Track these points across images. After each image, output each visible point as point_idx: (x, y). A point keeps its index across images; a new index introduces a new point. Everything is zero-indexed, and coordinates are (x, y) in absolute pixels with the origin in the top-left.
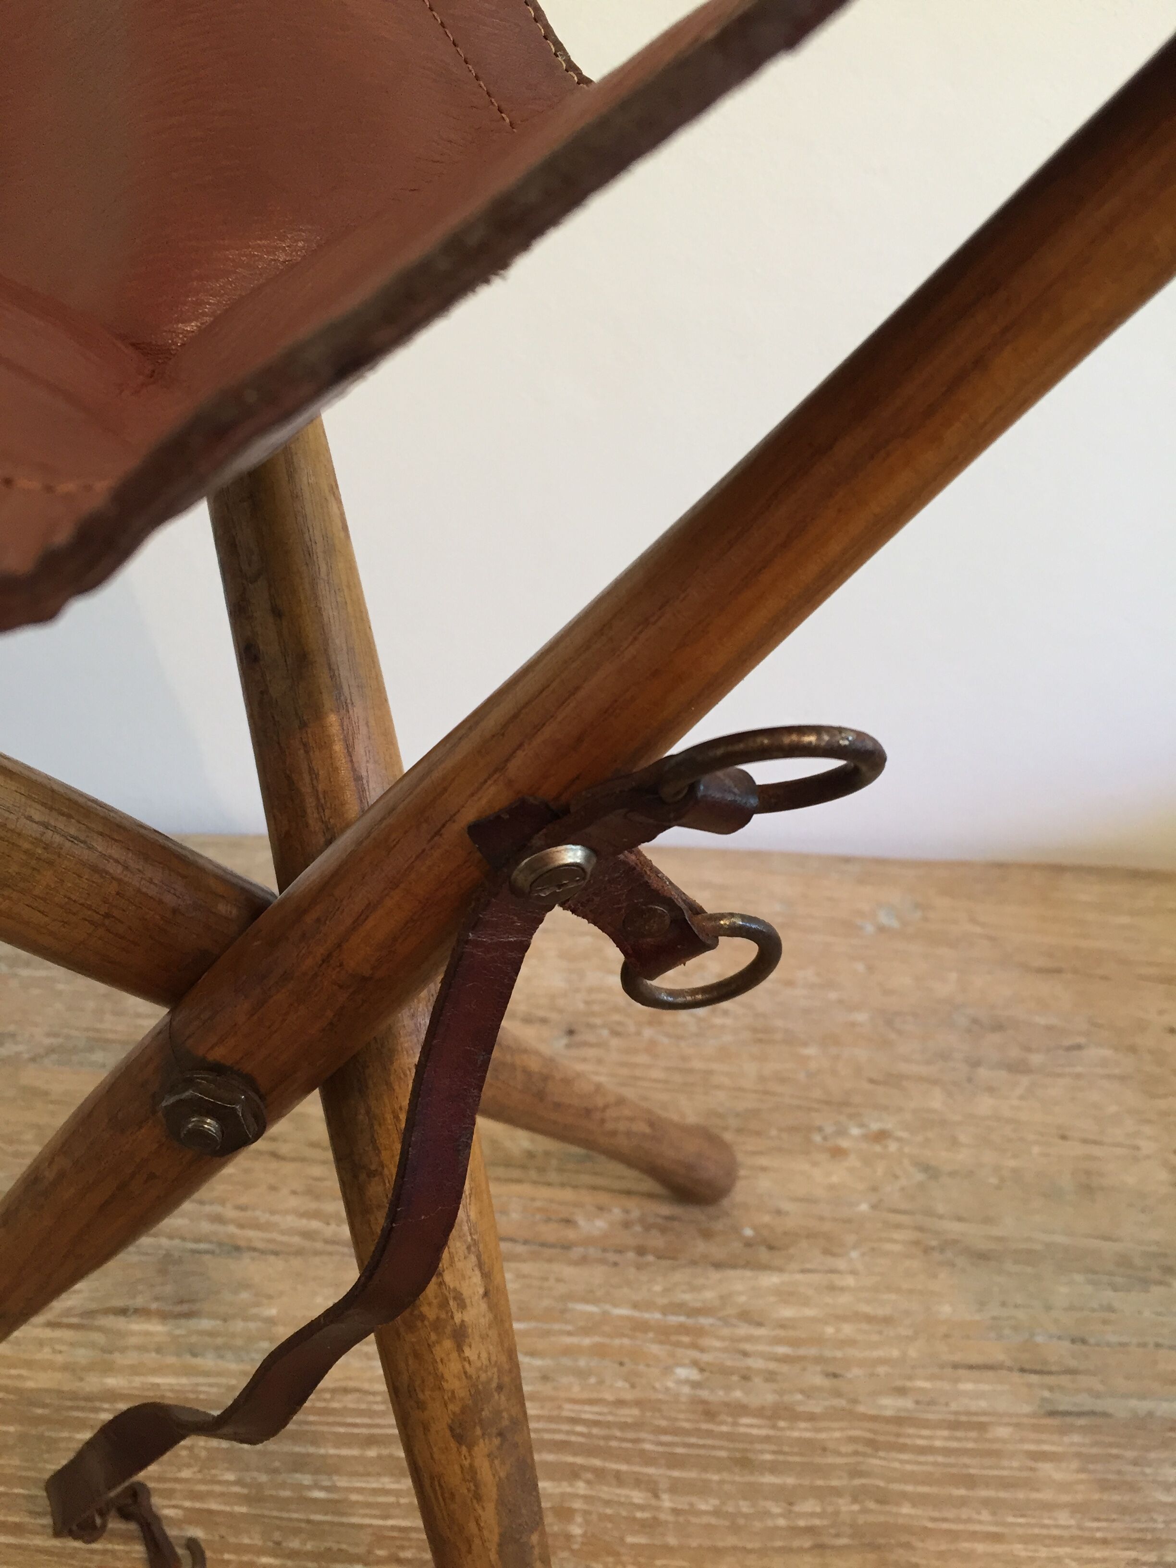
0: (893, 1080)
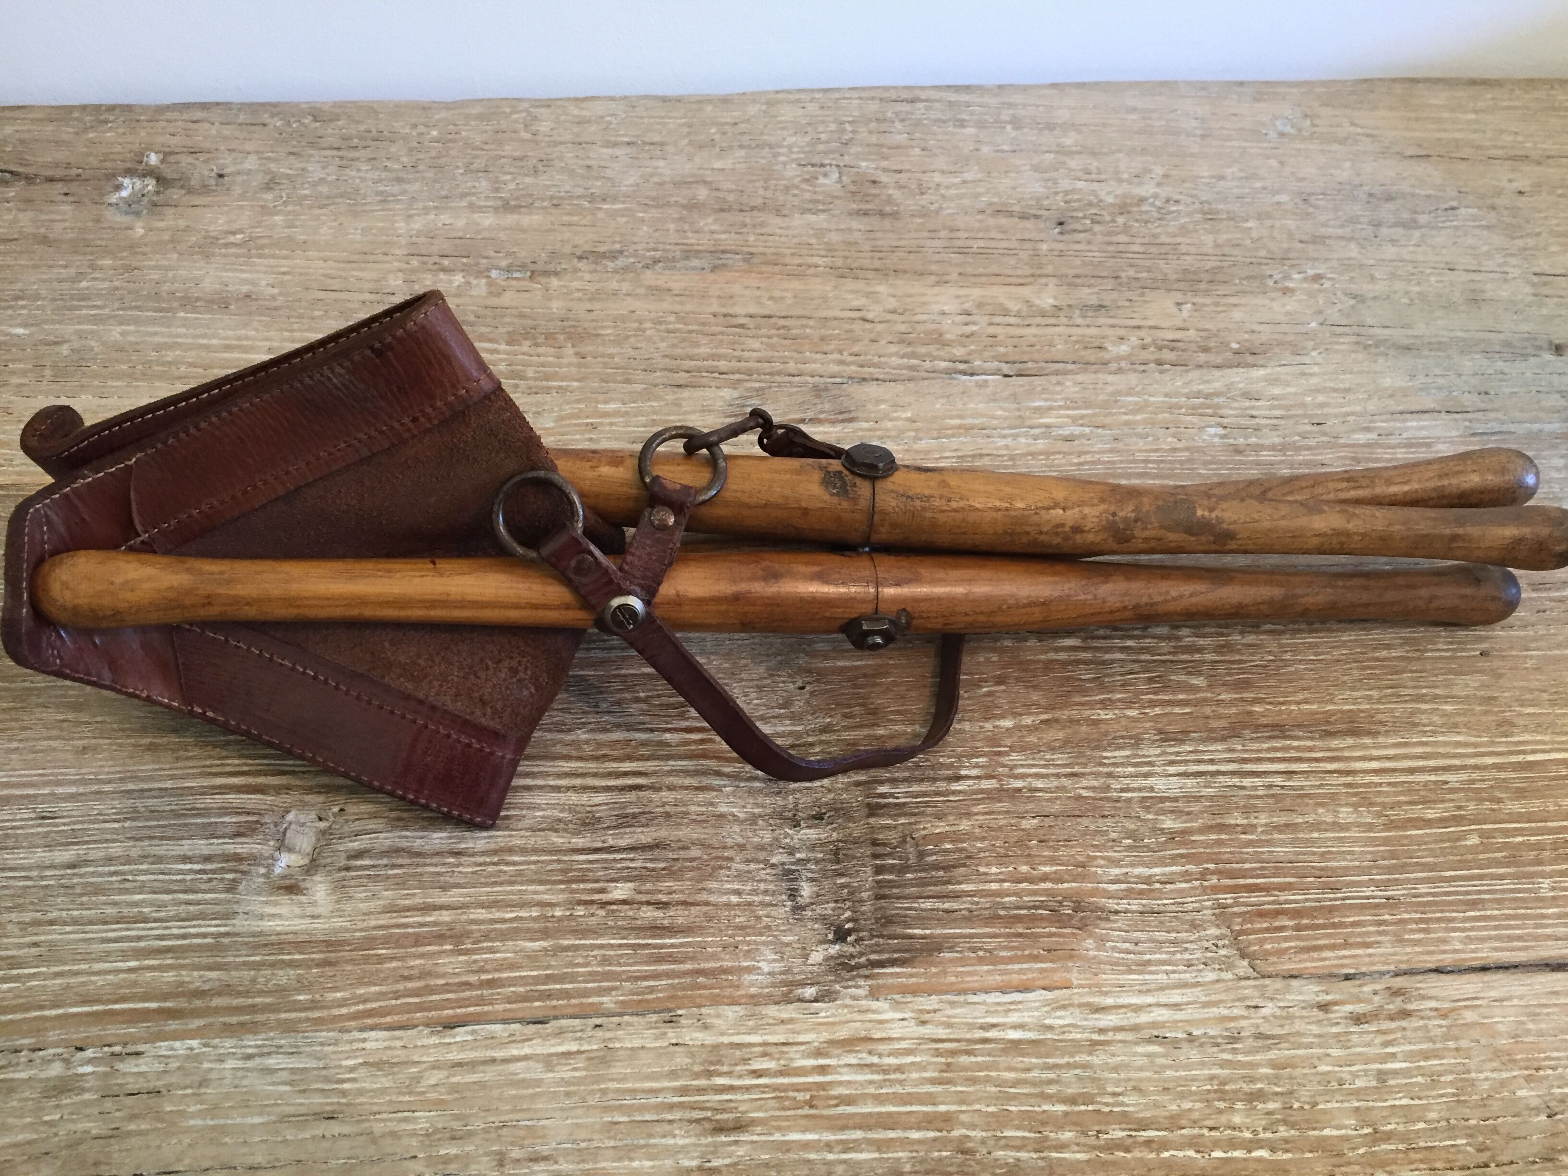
0: (1317, 240)
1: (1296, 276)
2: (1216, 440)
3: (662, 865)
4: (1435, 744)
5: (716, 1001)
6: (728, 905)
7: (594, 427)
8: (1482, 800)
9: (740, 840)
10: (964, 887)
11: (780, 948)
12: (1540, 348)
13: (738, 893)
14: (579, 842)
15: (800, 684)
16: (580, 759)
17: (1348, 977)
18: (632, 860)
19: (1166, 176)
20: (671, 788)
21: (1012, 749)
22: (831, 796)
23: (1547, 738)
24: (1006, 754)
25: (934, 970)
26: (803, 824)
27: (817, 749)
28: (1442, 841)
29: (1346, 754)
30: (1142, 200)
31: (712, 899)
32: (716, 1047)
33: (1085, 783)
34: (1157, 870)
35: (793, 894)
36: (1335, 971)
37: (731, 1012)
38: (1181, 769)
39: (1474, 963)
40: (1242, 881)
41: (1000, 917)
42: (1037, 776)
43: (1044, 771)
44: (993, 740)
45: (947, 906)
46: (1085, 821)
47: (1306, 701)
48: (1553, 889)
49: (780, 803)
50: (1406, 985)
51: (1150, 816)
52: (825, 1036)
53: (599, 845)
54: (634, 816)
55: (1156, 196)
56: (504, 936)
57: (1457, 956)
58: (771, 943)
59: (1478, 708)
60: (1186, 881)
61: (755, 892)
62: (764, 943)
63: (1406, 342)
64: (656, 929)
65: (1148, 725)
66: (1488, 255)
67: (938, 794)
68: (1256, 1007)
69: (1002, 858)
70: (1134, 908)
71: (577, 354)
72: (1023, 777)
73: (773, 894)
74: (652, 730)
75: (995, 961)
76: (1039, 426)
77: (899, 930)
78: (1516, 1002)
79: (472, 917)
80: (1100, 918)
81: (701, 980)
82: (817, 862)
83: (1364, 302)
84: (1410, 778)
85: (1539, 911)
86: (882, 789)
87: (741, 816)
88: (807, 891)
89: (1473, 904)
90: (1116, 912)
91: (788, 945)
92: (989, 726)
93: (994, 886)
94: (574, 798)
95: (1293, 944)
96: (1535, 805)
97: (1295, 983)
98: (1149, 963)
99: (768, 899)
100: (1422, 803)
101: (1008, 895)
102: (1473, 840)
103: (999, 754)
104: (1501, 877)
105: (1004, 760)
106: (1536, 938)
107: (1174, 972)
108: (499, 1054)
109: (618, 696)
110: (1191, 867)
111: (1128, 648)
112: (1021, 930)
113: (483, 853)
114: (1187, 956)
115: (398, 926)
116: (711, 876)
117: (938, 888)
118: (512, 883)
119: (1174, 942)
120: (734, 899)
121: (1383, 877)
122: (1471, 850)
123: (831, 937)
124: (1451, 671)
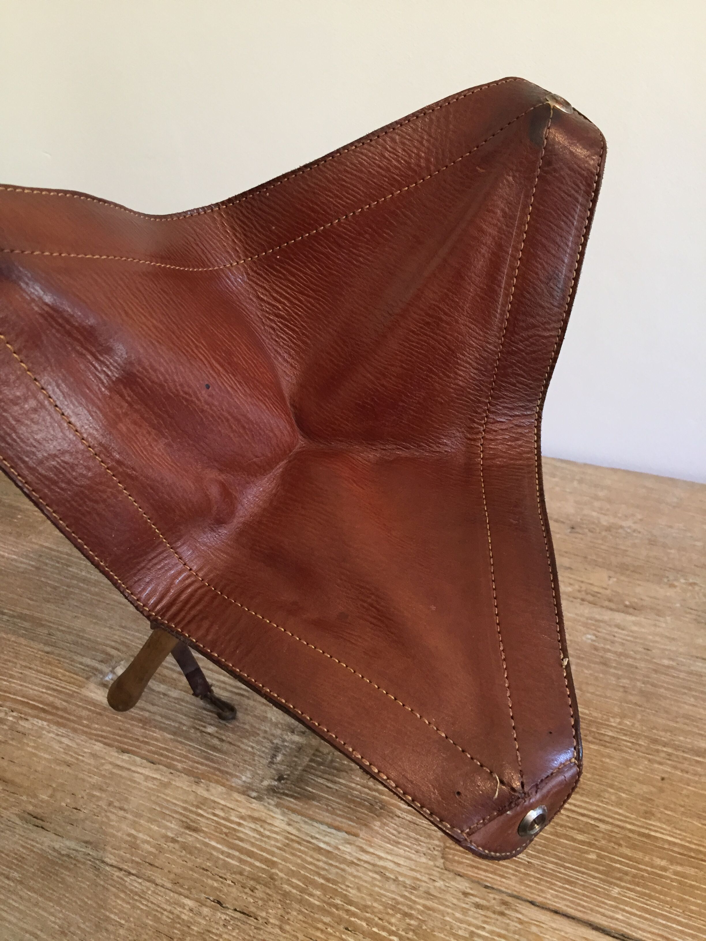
1: (682, 581)
2: (590, 641)
4: (604, 808)
5: (217, 782)
6: (246, 751)
8: (610, 841)
9: (268, 729)
10: (341, 781)
11: (254, 774)
13: (253, 747)
17: (486, 887)
19: (641, 520)
25: (306, 806)
28: (576, 850)
30: (621, 527)
31: (242, 746)
32: (206, 799)
35: (274, 756)
36: (481, 882)
37: (220, 789)
39: (551, 907)
41: (347, 798)
45: (329, 785)
48: (619, 894)
50: (510, 901)
52: (249, 813)
55: (629, 527)
56: (161, 729)
57: (545, 901)
58: (252, 771)
59: (639, 801)
61: (259, 750)
62: (249, 770)
64: (214, 748)
68: (434, 880)
70: (408, 818)
73: (266, 753)
75: (333, 813)
77: (303, 785)
78: (563, 934)
79: (155, 718)
80: (389, 816)
81: (217, 773)
82: (291, 749)
84: (580, 818)
85: (603, 900)
87: (274, 720)
88: (279, 758)
89: (570, 883)
90: (399, 817)
91: (258, 774)
93: (353, 785)
95: (468, 862)
96: (639, 855)
97: (459, 878)
98: (399, 843)
99: (263, 755)
100: (578, 830)
101: (356, 791)
102: (593, 856)
104: (595, 877)
106: (592, 910)
107: (409, 852)
108: (133, 768)
112: (352, 806)
114: (419, 848)
116: (247, 738)
117: (330, 777)
118: (176, 712)
119: (417, 840)
120: (250, 749)
121: (534, 853)
122: (588, 860)
123: (276, 778)
124: (637, 780)
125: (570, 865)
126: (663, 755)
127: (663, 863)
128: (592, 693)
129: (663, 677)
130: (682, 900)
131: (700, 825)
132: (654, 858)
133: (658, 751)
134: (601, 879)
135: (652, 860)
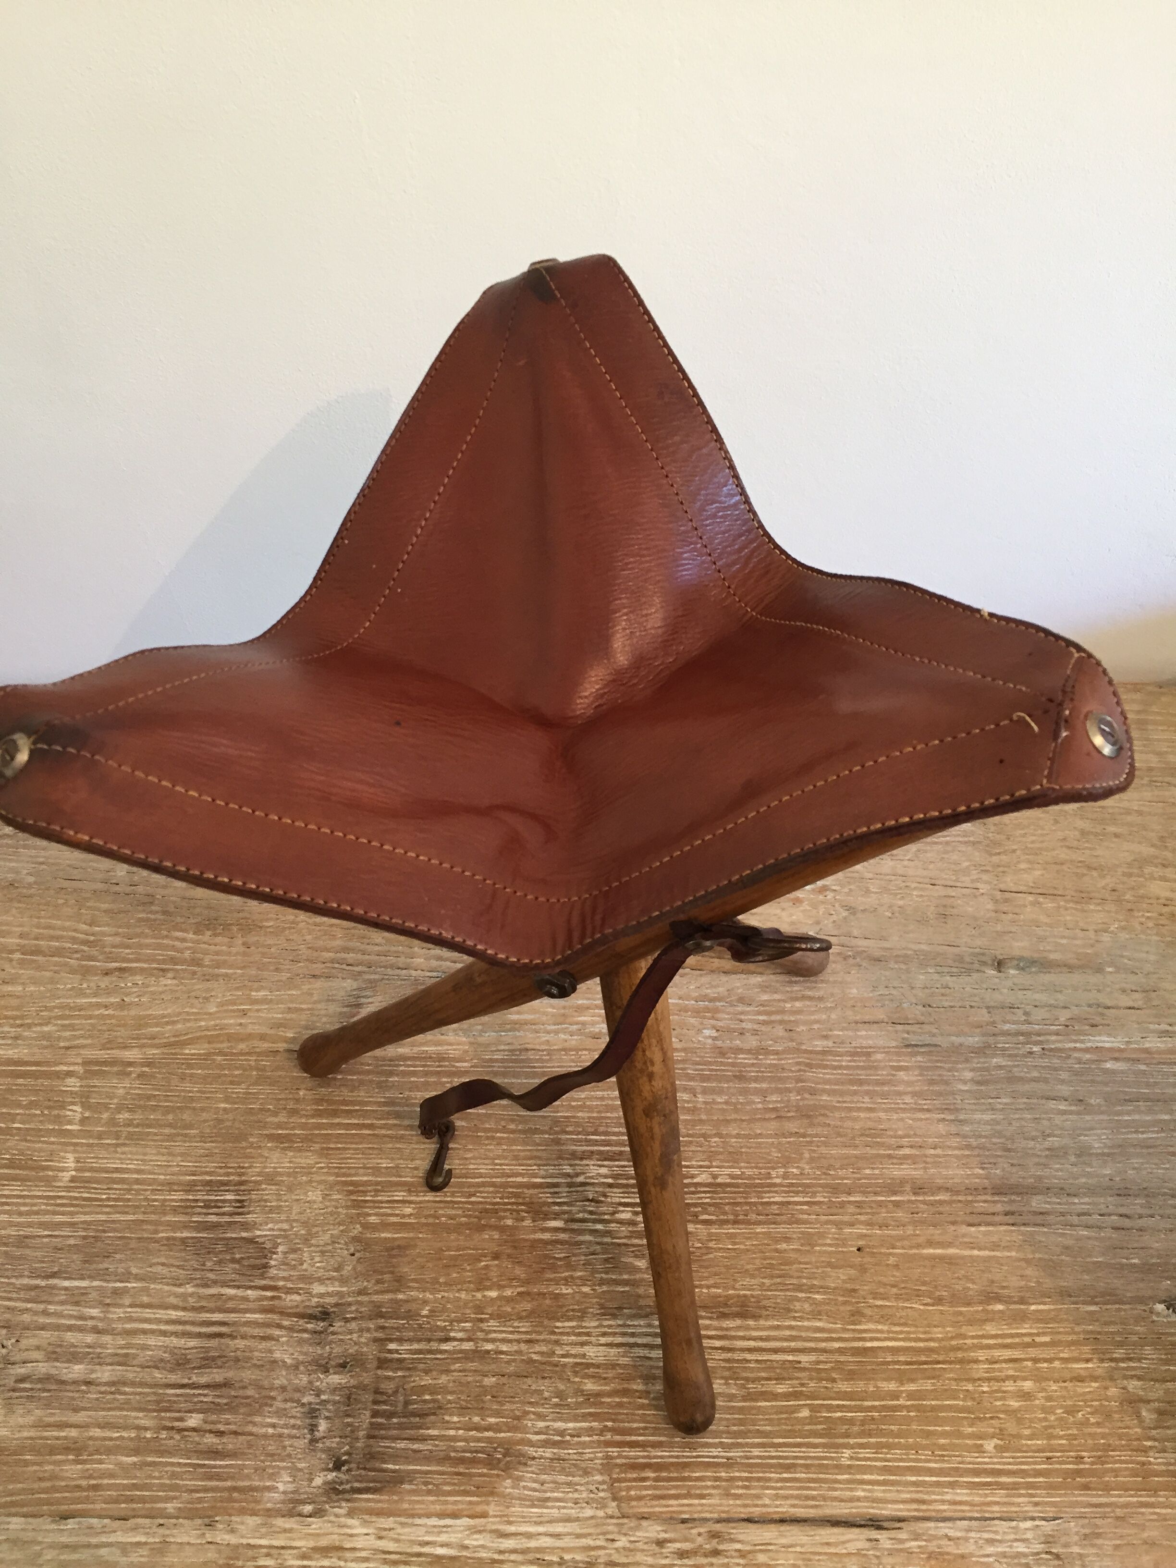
2: (710, 1041)
3: (225, 1401)
4: (799, 1328)
5: (242, 1512)
6: (265, 1436)
7: (244, 1013)
8: (820, 1380)
9: (285, 1382)
10: (431, 1432)
11: (294, 1471)
12: (984, 963)
13: (274, 1426)
14: (173, 1378)
15: (352, 1251)
16: (184, 1309)
17: (684, 1521)
18: (205, 1395)
20: (244, 1337)
21: (492, 1316)
22: (356, 1348)
23: (886, 1328)
24: (487, 1320)
25: (395, 1498)
26: (331, 1371)
27: (353, 1308)
28: (781, 1413)
29: (733, 1334)
31: (254, 1430)
32: (237, 1547)
33: (537, 1348)
34: (571, 1425)
35: (313, 1428)
36: (675, 1515)
37: (252, 1521)
38: (609, 1339)
39: (776, 1517)
40: (628, 1438)
41: (450, 1458)
42: (504, 1341)
43: (511, 1336)
44: (479, 1309)
45: (416, 1446)
46: (529, 1381)
47: (715, 1286)
48: (851, 1458)
49: (319, 1352)
50: (723, 1530)
51: (577, 1380)
52: (311, 1544)
53: (186, 1381)
54: (214, 1359)
56: (109, 1451)
57: (764, 1510)
58: (288, 1468)
59: (841, 1299)
60: (589, 1436)
61: (285, 1426)
63: (877, 954)
64: (212, 1453)
65: (595, 1300)
66: (966, 872)
67: (430, 1352)
68: (613, 1540)
69: (463, 1410)
70: (548, 1455)
71: (244, 944)
72: (493, 1341)
73: (299, 1428)
74: (238, 1287)
75: (438, 1492)
76: (577, 1023)
77: (377, 1465)
78: (798, 1549)
79: (91, 1434)
80: (520, 1463)
81: (235, 1495)
82: (335, 1403)
83: (854, 914)
86: (392, 1346)
87: (289, 1361)
88: (323, 1426)
89: (788, 1468)
90: (534, 1458)
91: (301, 1470)
92: (479, 1295)
93: (452, 1432)
94: (175, 1341)
95: (650, 1492)
96: (860, 1386)
97: (645, 1523)
98: (548, 1499)
99: (294, 1432)
100: (776, 1379)
101: (460, 1441)
102: (805, 1413)
103: (481, 1320)
104: (815, 1446)
105: (484, 1326)
106: (825, 1499)
107: (564, 1508)
108: (94, 1540)
109: (221, 1256)
110: (595, 1424)
111: (596, 1231)
112: (462, 1470)
113: (106, 1384)
114: (576, 1495)
115: (41, 1438)
116: (258, 1412)
117: (412, 1432)
118: (122, 1409)
119: (569, 1484)
120: (270, 1431)
121: (730, 1441)
122: (802, 1421)
123: (331, 1466)
124: (830, 1265)
125: (781, 1440)
126: (851, 1209)
127: (892, 1386)
128: (738, 1136)
129: (821, 1074)
130: (928, 1434)
131: (922, 1307)
132: (880, 1384)
133: (842, 1205)
134: (824, 1446)
135: (878, 1387)
